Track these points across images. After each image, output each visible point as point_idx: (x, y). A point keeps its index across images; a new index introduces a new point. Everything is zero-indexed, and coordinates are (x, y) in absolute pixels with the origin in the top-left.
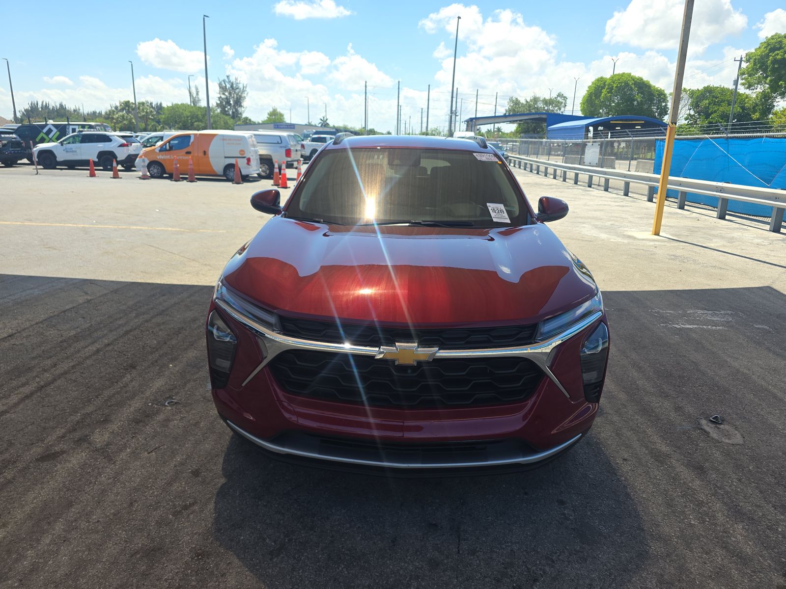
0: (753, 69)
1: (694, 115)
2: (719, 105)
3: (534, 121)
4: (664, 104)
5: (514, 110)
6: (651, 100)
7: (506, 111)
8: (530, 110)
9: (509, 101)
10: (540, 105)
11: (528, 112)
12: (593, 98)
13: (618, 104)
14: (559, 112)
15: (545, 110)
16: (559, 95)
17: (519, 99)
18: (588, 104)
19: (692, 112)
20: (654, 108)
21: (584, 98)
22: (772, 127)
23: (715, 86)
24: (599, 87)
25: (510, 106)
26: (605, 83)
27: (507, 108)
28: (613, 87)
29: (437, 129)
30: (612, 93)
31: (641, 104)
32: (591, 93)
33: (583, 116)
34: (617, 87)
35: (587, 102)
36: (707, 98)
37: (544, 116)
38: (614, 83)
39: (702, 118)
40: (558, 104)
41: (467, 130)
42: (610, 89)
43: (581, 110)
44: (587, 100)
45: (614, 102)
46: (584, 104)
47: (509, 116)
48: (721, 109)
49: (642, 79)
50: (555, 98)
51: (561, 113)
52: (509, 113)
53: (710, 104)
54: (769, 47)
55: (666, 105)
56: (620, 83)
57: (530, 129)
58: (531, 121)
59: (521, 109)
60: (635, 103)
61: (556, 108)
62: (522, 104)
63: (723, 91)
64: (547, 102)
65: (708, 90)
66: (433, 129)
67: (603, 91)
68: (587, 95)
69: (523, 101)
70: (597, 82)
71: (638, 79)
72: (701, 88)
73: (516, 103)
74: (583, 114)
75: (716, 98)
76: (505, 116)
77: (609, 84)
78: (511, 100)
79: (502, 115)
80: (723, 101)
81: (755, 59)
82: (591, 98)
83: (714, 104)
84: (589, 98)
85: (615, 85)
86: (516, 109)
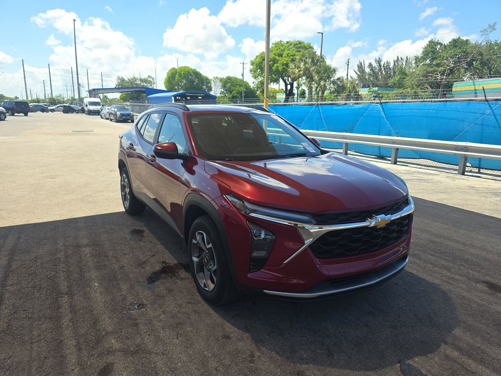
0: (256, 69)
1: (224, 92)
2: (235, 87)
3: (136, 92)
4: (209, 85)
5: (122, 85)
6: (203, 83)
7: (116, 85)
8: (132, 85)
9: (117, 79)
10: (138, 82)
11: (131, 86)
12: (171, 79)
13: (185, 84)
14: (151, 87)
15: (142, 85)
16: (149, 77)
17: (124, 78)
18: (169, 83)
19: (223, 90)
20: (204, 87)
21: (165, 79)
22: (260, 99)
23: (231, 76)
24: (173, 73)
25: (118, 82)
26: (176, 71)
27: (117, 83)
28: (181, 74)
29: (61, 95)
30: (181, 77)
31: (197, 84)
32: (169, 76)
33: (167, 90)
34: (183, 74)
35: (168, 82)
36: (229, 82)
37: (144, 90)
38: (181, 71)
39: (229, 93)
40: (150, 82)
41: (90, 97)
42: (180, 75)
43: (165, 87)
44: (168, 80)
45: (183, 83)
46: (166, 83)
47: (119, 88)
48: (237, 89)
49: (196, 70)
50: (147, 78)
51: (152, 88)
52: (119, 87)
53: (231, 86)
54: (262, 58)
55: (211, 85)
56: (185, 72)
57: (134, 97)
58: (134, 92)
59: (126, 85)
60: (195, 83)
61: (149, 85)
62: (126, 81)
63: (236, 79)
64: (142, 80)
65: (229, 79)
66: (58, 95)
67: (176, 76)
68: (167, 78)
69: (126, 79)
70: (172, 70)
71: (194, 70)
72: (225, 77)
73: (123, 80)
74: (166, 89)
75: (234, 83)
76: (115, 88)
77: (179, 72)
78: (119, 78)
79: (114, 87)
80: (237, 84)
81: (257, 64)
82: (170, 79)
83: (233, 86)
84: (169, 80)
85: (182, 73)
86: (123, 84)
